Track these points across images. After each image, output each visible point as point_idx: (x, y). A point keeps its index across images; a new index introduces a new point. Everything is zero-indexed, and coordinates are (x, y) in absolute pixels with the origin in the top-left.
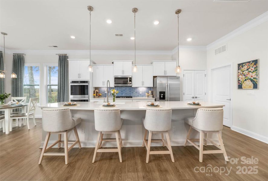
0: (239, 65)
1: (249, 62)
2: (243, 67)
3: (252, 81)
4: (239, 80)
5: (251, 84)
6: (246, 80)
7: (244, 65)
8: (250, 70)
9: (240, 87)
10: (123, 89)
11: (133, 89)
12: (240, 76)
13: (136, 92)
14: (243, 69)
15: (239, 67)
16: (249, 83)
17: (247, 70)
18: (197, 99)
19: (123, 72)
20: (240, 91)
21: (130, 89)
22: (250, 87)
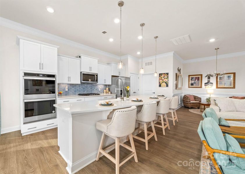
0: (160, 74)
1: (165, 74)
2: (161, 75)
3: (166, 83)
4: (159, 82)
5: (165, 85)
6: (163, 82)
7: (162, 74)
8: (165, 77)
9: (160, 86)
10: (86, 85)
11: (94, 86)
12: (160, 80)
13: (96, 89)
14: (161, 76)
15: (159, 75)
16: (164, 84)
17: (164, 77)
18: (136, 93)
19: (90, 68)
20: (160, 88)
21: (91, 86)
22: (165, 86)
